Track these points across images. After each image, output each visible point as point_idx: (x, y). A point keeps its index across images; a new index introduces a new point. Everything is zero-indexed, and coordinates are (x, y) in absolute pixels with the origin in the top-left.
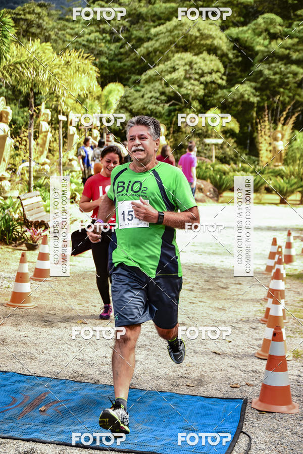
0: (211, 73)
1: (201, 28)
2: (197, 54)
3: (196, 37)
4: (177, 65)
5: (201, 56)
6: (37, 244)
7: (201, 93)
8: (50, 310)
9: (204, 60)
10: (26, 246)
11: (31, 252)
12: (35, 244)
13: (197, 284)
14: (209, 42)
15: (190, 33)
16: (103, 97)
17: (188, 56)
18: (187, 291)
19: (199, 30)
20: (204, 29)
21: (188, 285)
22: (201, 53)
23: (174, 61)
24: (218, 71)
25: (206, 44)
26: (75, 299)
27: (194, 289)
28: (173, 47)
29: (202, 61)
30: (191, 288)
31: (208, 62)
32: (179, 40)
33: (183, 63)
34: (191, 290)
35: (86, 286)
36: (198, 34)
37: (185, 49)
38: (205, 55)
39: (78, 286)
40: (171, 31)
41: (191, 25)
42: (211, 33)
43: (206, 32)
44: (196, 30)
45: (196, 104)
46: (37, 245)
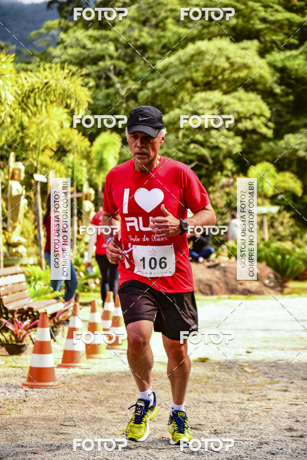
0: (250, 119)
1: (231, 55)
2: (226, 93)
3: (224, 70)
4: (201, 108)
5: (236, 94)
6: (23, 343)
7: (237, 149)
8: (64, 421)
9: (240, 100)
10: (7, 350)
11: (15, 357)
12: (20, 344)
13: (292, 383)
14: (243, 74)
15: (216, 63)
16: (93, 155)
17: (216, 96)
18: (282, 393)
19: (228, 59)
20: (235, 57)
21: (278, 385)
22: (235, 90)
23: (196, 103)
24: (261, 115)
25: (239, 77)
26: (102, 406)
27: (289, 389)
28: (189, 85)
29: (236, 101)
30: (285, 389)
31: (246, 103)
32: (198, 76)
33: (210, 105)
34: (285, 391)
35: (115, 390)
36: (226, 65)
37: (208, 86)
38: (241, 93)
39: (102, 391)
40: (186, 63)
41: (216, 52)
42: (245, 61)
43: (239, 60)
44: (223, 59)
45: (229, 165)
46: (24, 346)
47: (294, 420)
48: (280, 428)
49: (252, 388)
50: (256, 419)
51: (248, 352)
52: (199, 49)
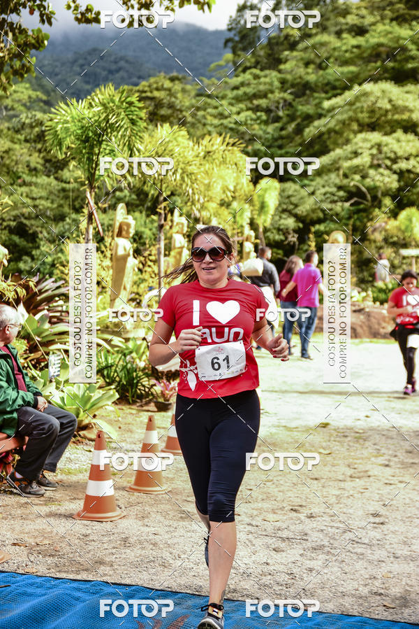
0: (407, 159)
1: (394, 98)
2: (386, 134)
3: (387, 111)
4: (361, 148)
5: (395, 135)
6: (170, 402)
7: (395, 185)
8: (188, 496)
9: (398, 141)
10: (156, 406)
11: (163, 413)
12: (167, 403)
13: (396, 456)
14: (405, 116)
15: (378, 105)
16: (255, 198)
17: (376, 137)
18: (382, 468)
19: (390, 101)
20: (397, 99)
21: (382, 458)
22: (393, 131)
23: (356, 144)
24: (417, 156)
25: (402, 119)
27: (391, 464)
28: (355, 126)
29: (394, 142)
30: (387, 463)
31: (404, 144)
32: (364, 117)
33: (369, 145)
34: (387, 466)
36: (389, 107)
37: (372, 127)
38: (399, 133)
40: (351, 104)
41: (379, 94)
42: (407, 104)
43: (400, 103)
44: (386, 101)
45: (387, 202)
46: (170, 404)
47: (382, 503)
48: (367, 512)
49: (358, 461)
50: (349, 501)
51: (367, 417)
52: (364, 90)
